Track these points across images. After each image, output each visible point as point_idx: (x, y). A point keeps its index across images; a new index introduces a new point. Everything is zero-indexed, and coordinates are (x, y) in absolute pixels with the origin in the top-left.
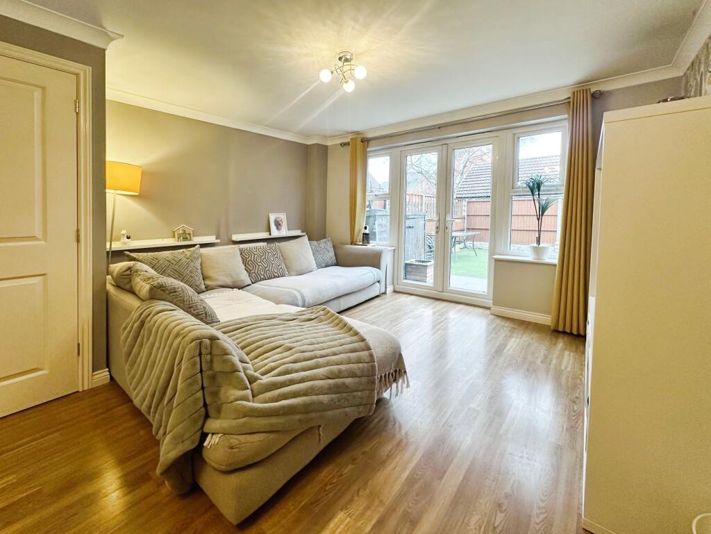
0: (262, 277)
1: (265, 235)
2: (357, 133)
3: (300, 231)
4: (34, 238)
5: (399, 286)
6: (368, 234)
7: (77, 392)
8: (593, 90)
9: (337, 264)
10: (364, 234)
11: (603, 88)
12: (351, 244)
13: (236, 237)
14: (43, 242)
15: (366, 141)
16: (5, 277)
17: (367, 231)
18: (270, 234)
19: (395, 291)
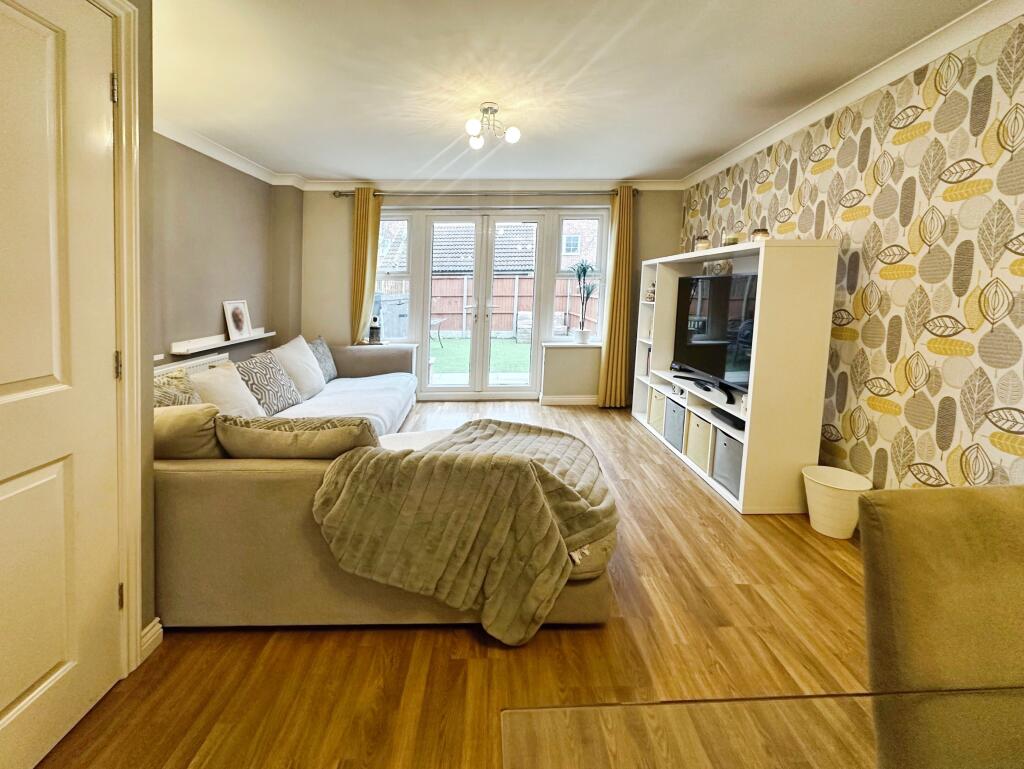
0: (275, 408)
1: (218, 341)
2: (367, 181)
3: (262, 330)
4: (48, 379)
5: (422, 394)
6: (378, 329)
7: (119, 682)
8: (634, 187)
9: (339, 376)
10: (372, 328)
11: (640, 187)
12: (352, 344)
13: (179, 348)
14: (65, 387)
15: (378, 195)
16: (9, 475)
17: (376, 324)
18: (228, 338)
19: (418, 402)
